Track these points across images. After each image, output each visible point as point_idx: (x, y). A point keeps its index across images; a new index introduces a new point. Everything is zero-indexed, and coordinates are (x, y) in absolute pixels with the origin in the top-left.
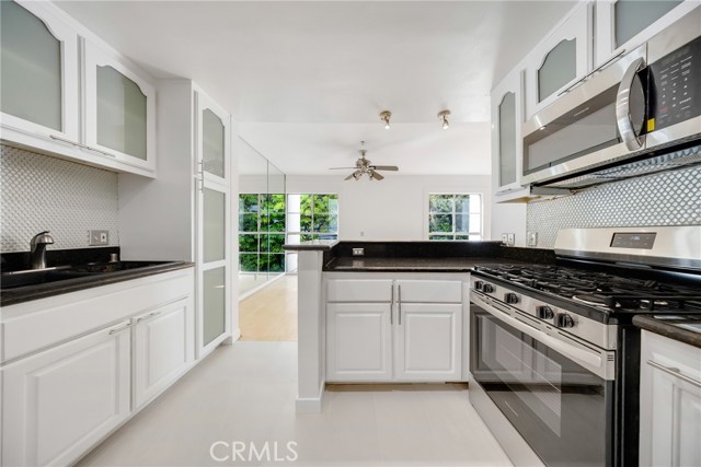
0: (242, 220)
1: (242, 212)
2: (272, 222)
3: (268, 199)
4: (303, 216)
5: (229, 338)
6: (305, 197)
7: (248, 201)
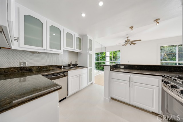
0: (96, 58)
1: (96, 56)
2: (103, 59)
3: (102, 53)
4: (110, 57)
5: (93, 83)
6: (111, 52)
7: (97, 54)
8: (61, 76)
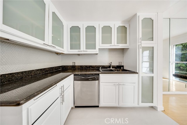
8: (90, 78)
